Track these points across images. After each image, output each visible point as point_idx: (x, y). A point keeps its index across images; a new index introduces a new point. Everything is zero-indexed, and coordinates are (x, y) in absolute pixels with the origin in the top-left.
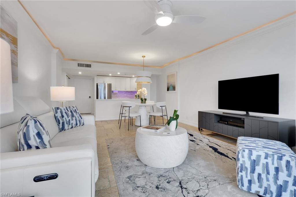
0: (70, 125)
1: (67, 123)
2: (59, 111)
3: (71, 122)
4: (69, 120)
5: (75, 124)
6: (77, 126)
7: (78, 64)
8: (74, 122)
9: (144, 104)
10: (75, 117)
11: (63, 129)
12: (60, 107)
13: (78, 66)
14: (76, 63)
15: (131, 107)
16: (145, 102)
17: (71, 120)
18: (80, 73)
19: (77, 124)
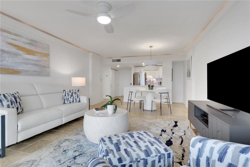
0: (68, 101)
1: (66, 100)
2: (65, 92)
3: (69, 99)
4: (68, 98)
5: (72, 101)
6: (74, 102)
7: (113, 60)
8: (71, 100)
9: (151, 91)
10: (73, 97)
11: (64, 103)
12: (66, 90)
13: (113, 62)
14: (111, 60)
15: (133, 92)
16: (152, 89)
17: (69, 98)
18: (118, 66)
19: (73, 101)
